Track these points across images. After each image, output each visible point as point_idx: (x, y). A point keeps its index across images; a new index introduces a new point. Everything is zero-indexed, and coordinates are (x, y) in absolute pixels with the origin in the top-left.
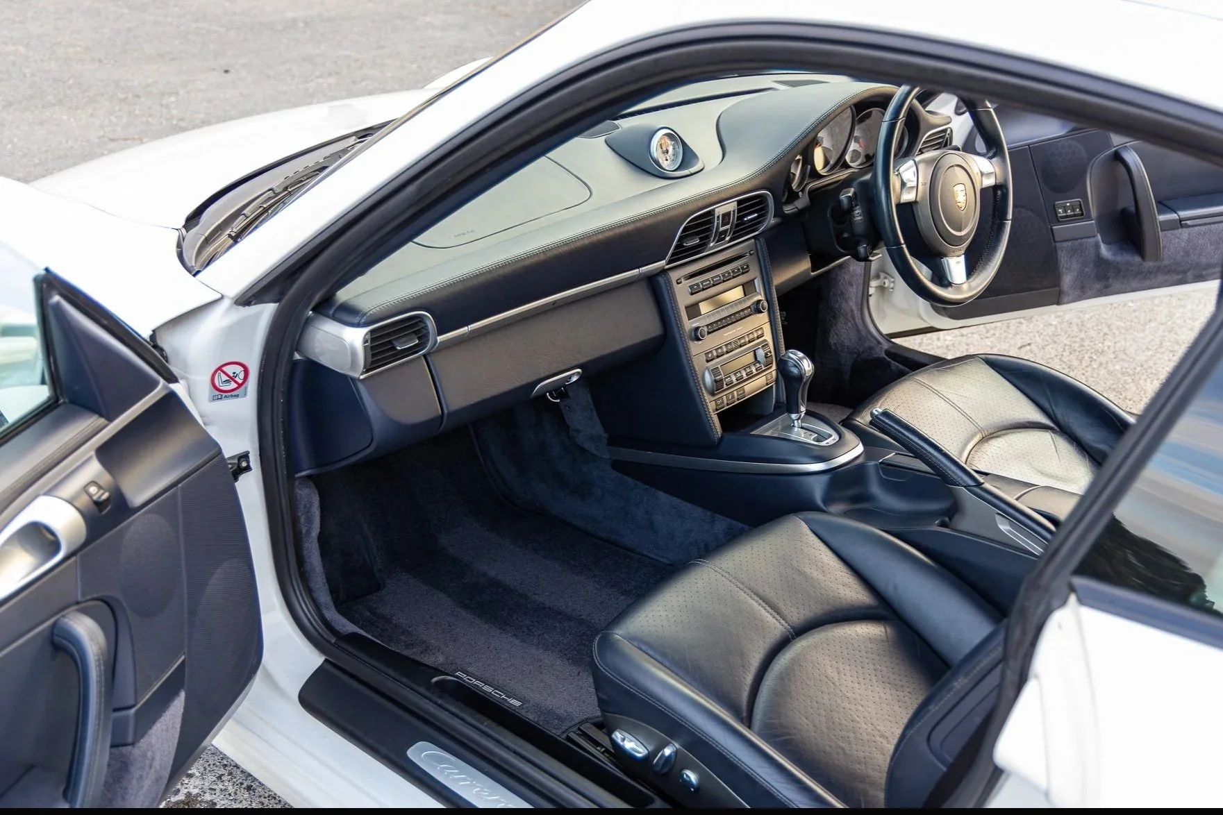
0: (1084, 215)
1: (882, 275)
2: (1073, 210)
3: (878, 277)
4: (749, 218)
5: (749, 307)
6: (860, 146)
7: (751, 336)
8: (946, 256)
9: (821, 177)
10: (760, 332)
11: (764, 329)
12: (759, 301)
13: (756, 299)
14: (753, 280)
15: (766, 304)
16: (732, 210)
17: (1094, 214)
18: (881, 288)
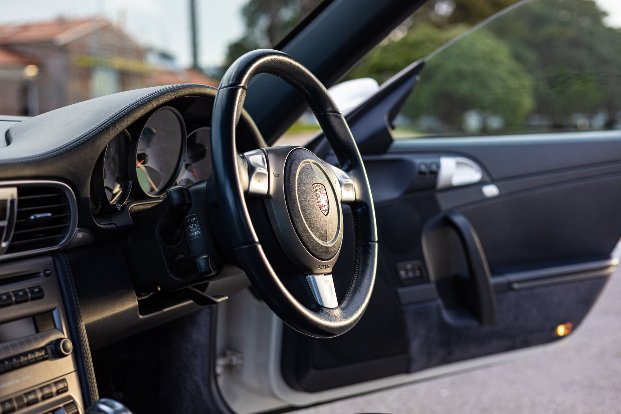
0: (423, 278)
1: (229, 353)
2: (414, 272)
3: (224, 355)
4: (38, 216)
5: (44, 348)
6: (194, 175)
7: (47, 391)
8: (313, 273)
9: (146, 198)
10: (61, 386)
11: (68, 380)
12: (59, 340)
13: (53, 338)
14: (50, 311)
15: (70, 345)
16: (9, 198)
17: (432, 276)
18: (229, 367)
